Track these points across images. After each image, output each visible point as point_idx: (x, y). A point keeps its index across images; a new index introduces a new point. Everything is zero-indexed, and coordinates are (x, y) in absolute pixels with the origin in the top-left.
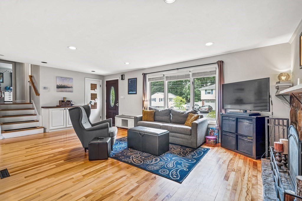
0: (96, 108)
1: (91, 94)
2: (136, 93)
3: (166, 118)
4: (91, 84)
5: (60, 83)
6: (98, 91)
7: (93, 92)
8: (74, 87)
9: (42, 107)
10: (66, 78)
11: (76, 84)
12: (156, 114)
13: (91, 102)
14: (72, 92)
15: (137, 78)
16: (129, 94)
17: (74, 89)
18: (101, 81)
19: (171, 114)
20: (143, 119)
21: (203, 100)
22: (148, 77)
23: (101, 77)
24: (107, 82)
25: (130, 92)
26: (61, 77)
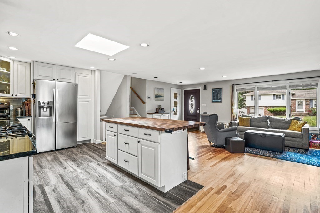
0: (177, 115)
1: (174, 102)
2: (222, 102)
3: (264, 124)
4: (174, 93)
5: (156, 94)
6: (178, 100)
7: (175, 100)
8: (164, 96)
9: (147, 113)
10: (160, 89)
11: (165, 93)
12: (252, 120)
13: (174, 109)
14: (163, 100)
15: (222, 88)
16: (212, 102)
17: (165, 98)
18: (180, 90)
19: (268, 120)
20: (240, 125)
21: (249, 107)
22: (236, 87)
23: (180, 87)
24: (185, 91)
25: (215, 101)
26: (158, 88)
